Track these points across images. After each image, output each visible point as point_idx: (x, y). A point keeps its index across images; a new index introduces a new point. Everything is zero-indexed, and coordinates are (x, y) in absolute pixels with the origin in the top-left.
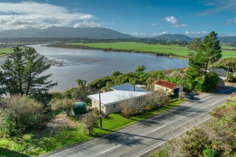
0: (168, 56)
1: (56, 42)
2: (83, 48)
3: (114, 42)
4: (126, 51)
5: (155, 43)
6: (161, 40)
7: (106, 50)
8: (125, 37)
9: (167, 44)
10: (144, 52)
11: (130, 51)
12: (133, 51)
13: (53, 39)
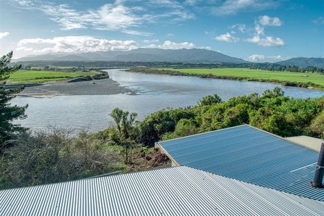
0: (306, 87)
1: (140, 67)
2: (172, 74)
3: (217, 67)
4: (235, 79)
5: (280, 70)
6: (290, 66)
7: (204, 77)
8: (234, 62)
9: (300, 72)
10: (263, 81)
11: (241, 79)
12: (246, 78)
13: (137, 63)
